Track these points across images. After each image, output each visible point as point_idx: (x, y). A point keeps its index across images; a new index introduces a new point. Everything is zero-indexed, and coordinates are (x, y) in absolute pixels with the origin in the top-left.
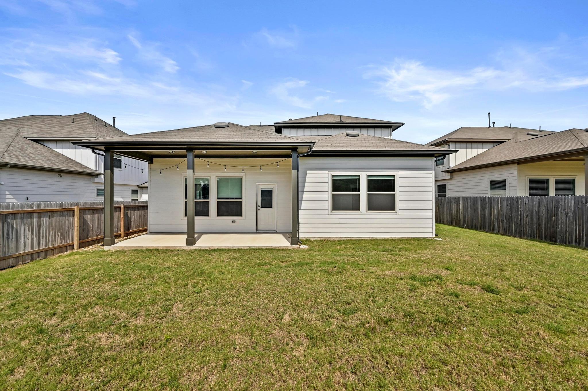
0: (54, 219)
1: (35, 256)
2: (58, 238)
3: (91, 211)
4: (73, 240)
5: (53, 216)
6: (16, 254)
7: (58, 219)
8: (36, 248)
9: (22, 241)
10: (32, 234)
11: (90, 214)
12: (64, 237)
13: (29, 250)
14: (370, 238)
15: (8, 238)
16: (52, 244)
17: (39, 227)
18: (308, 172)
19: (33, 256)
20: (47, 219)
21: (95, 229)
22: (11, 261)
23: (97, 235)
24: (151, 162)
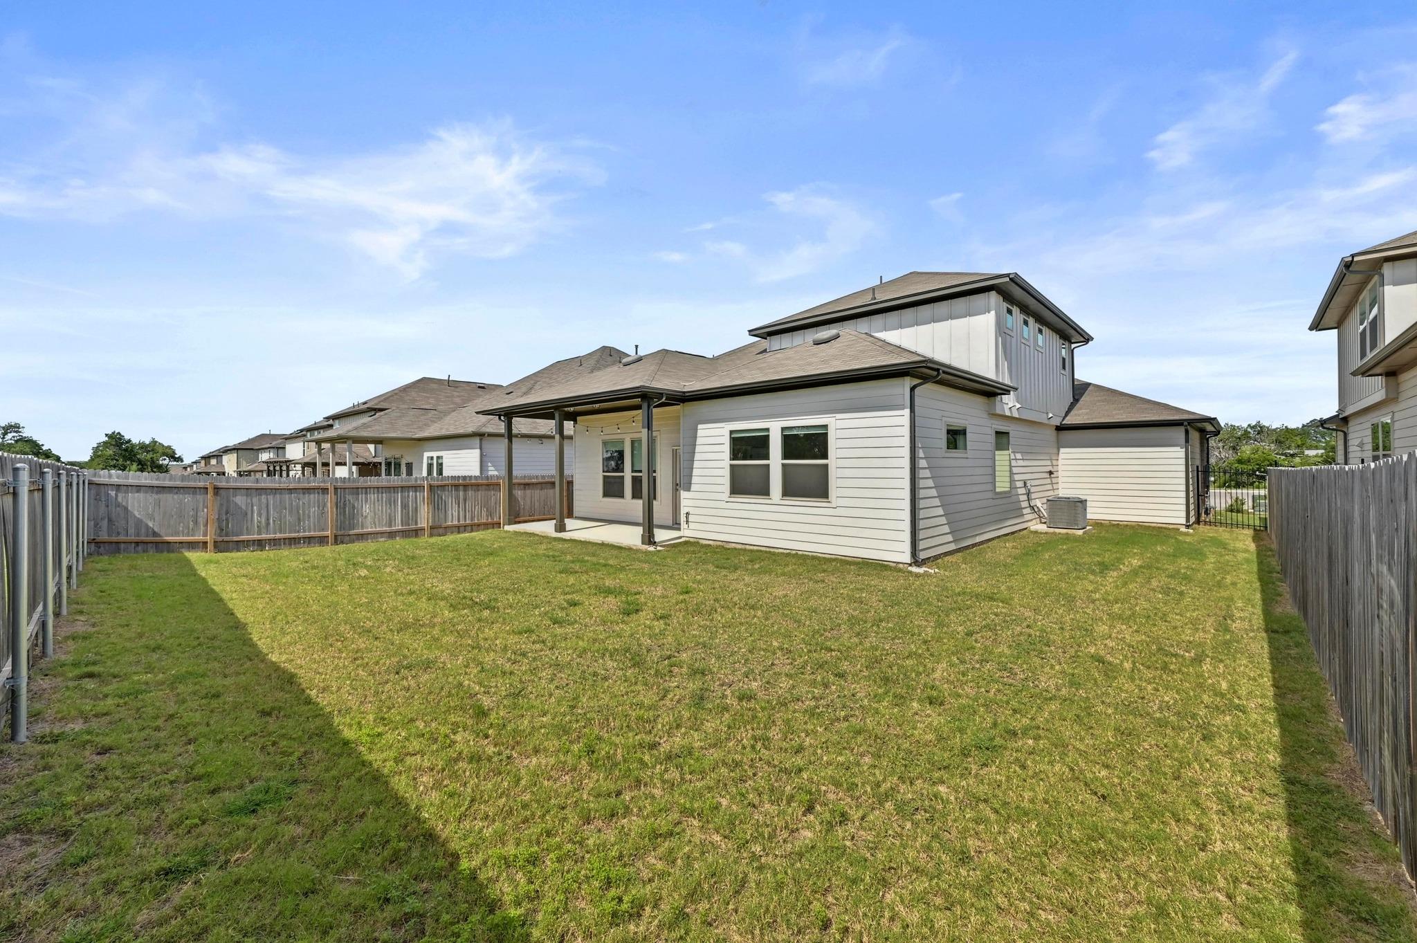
0: (480, 492)
1: (462, 529)
2: (484, 514)
3: (522, 486)
4: (500, 518)
5: (478, 490)
6: (444, 525)
7: (483, 493)
8: (462, 522)
9: (450, 512)
10: (459, 507)
11: (521, 490)
12: (490, 514)
13: (455, 522)
14: (788, 551)
15: (438, 509)
16: (478, 520)
17: (465, 500)
18: (700, 426)
19: (459, 529)
20: (473, 492)
21: (527, 507)
22: (441, 531)
23: (530, 516)
24: (575, 421)
